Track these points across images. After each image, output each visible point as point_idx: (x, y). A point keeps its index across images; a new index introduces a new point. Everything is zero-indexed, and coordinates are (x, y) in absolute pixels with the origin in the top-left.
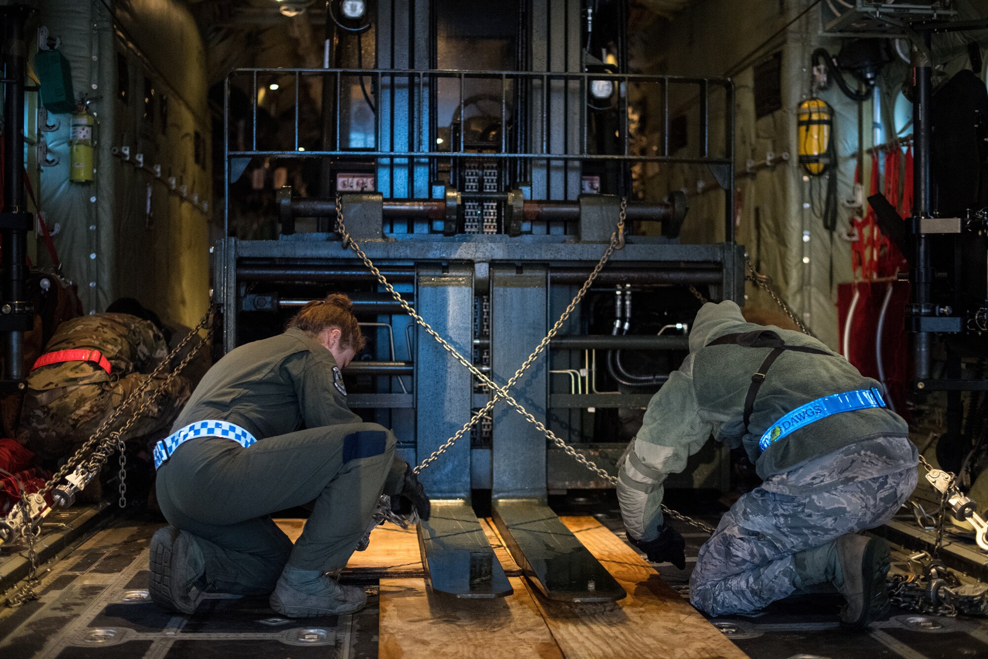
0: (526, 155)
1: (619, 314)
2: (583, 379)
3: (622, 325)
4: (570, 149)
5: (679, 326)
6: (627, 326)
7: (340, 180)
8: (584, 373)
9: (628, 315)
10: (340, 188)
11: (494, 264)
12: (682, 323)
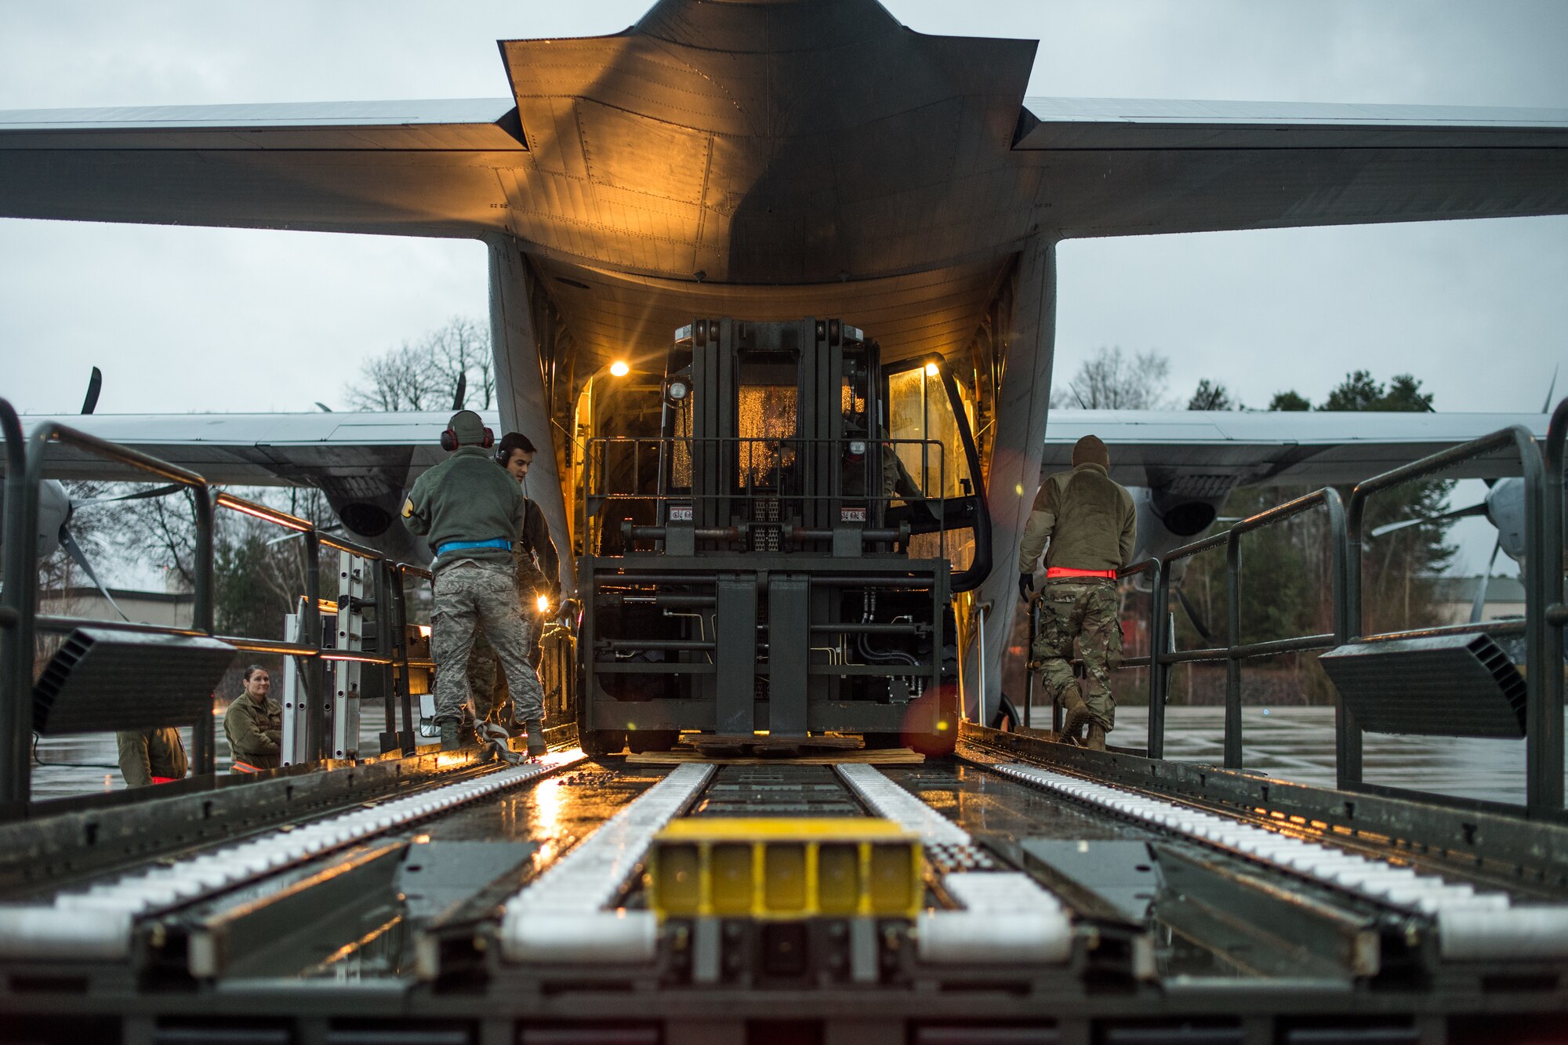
0: (796, 497)
1: (866, 609)
2: (838, 654)
3: (869, 617)
4: (832, 491)
5: (906, 617)
6: (871, 617)
7: (672, 512)
8: (839, 650)
9: (873, 609)
10: (672, 518)
11: (771, 572)
12: (907, 615)
